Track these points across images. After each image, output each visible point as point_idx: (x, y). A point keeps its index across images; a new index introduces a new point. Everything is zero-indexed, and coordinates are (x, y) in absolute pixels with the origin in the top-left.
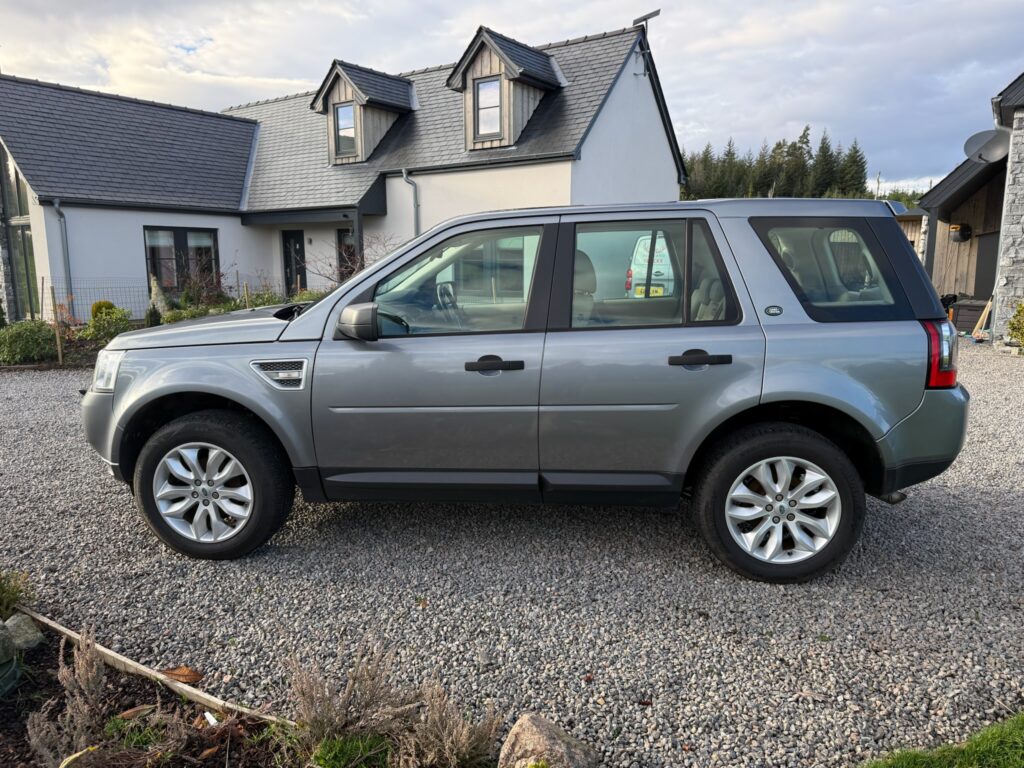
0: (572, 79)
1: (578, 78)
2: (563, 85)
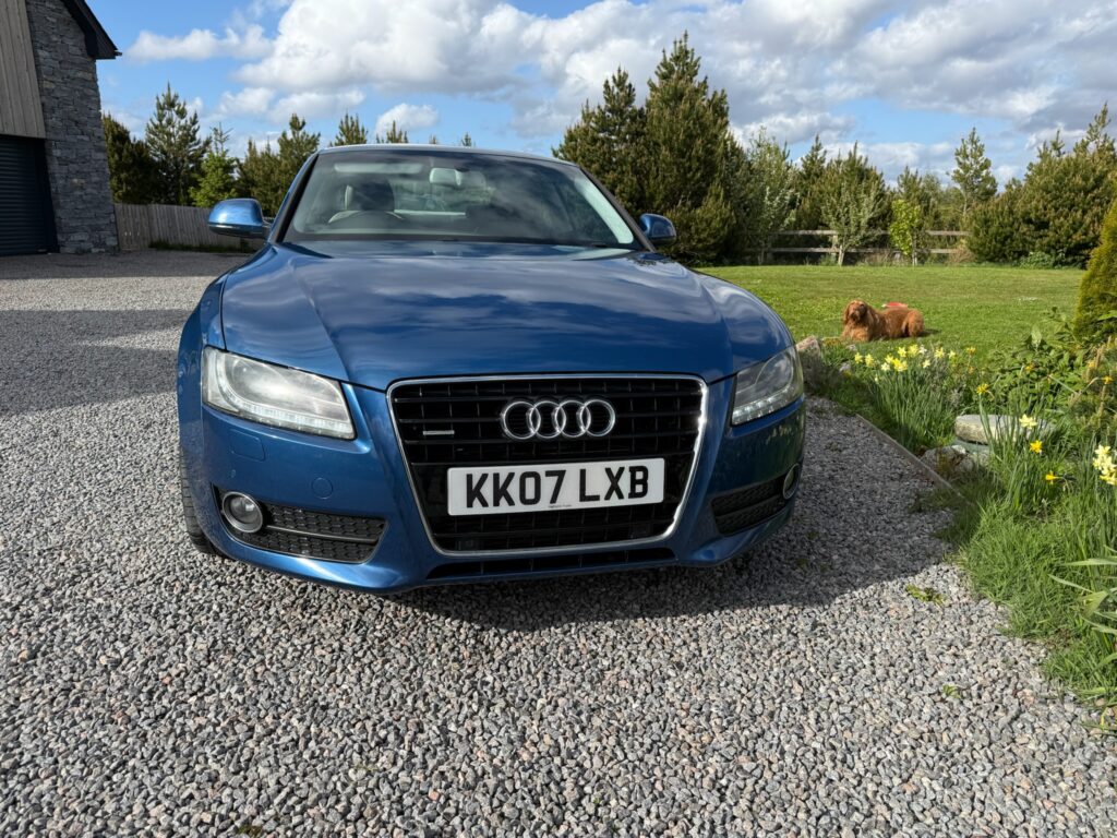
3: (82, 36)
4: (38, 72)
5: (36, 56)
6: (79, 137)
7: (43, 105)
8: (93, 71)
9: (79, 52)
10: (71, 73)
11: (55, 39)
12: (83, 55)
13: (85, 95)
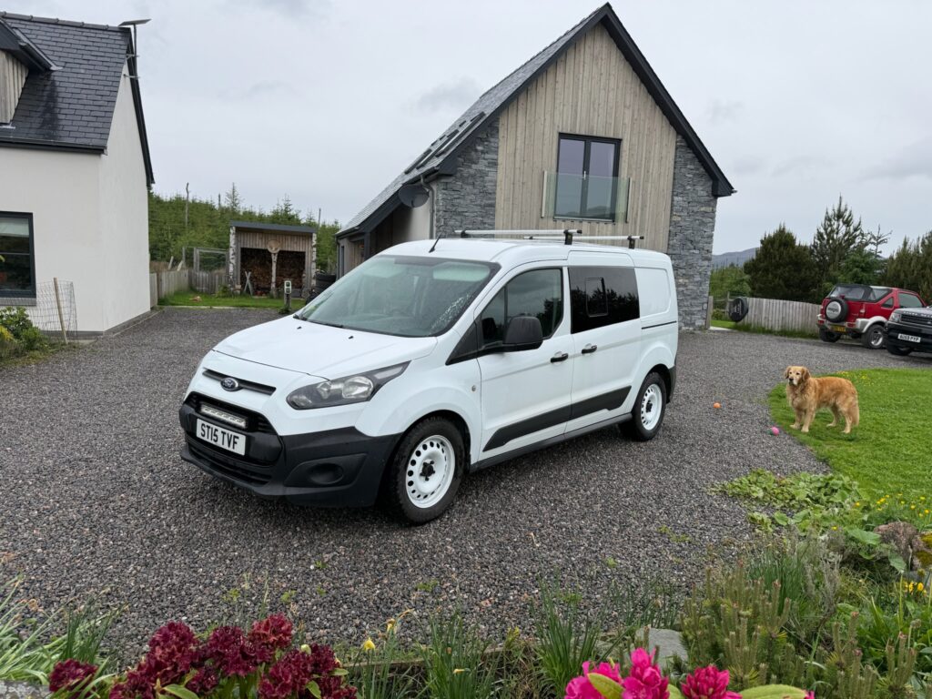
0: (63, 64)
1: (68, 65)
2: (52, 68)
3: (710, 183)
4: (672, 210)
5: (673, 200)
6: (692, 251)
7: (670, 231)
8: (715, 206)
9: (705, 194)
10: (695, 209)
11: (689, 187)
12: (708, 196)
13: (703, 222)
